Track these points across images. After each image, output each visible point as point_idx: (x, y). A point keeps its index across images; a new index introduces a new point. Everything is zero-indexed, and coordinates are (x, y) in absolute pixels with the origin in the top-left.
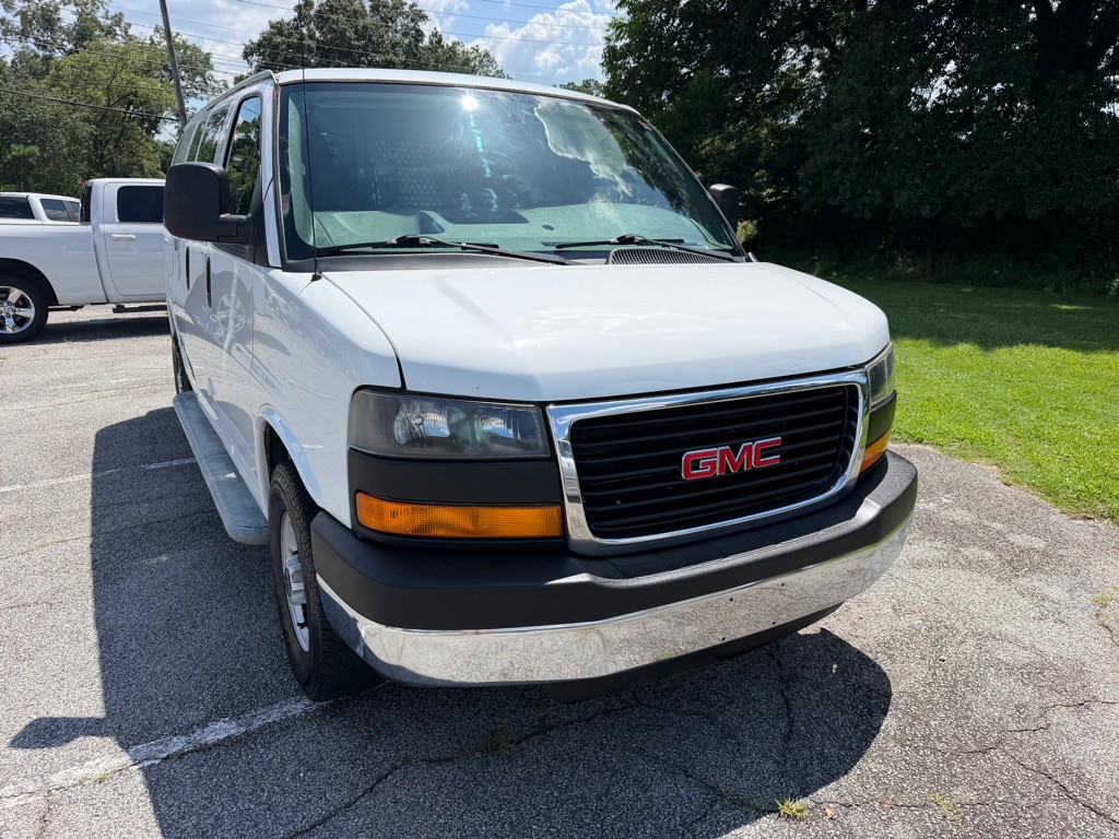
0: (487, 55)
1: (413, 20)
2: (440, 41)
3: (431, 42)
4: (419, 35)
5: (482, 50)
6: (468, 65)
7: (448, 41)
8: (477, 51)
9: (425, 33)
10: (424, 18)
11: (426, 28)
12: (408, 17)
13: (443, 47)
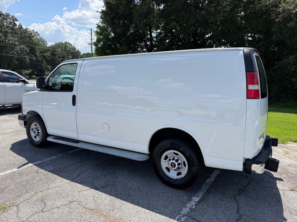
0: (37, 32)
1: (13, 21)
2: (21, 27)
3: (19, 27)
4: (15, 25)
5: (35, 31)
6: (31, 35)
7: (24, 27)
8: (34, 31)
9: (17, 24)
10: (17, 20)
11: (17, 23)
12: (11, 19)
13: (22, 29)
